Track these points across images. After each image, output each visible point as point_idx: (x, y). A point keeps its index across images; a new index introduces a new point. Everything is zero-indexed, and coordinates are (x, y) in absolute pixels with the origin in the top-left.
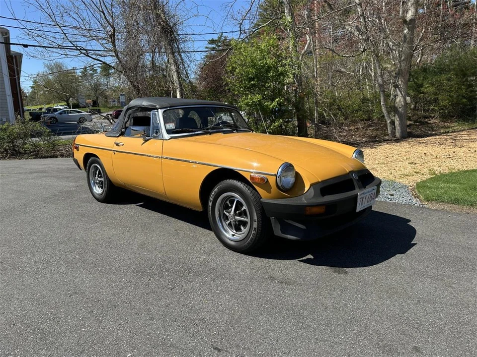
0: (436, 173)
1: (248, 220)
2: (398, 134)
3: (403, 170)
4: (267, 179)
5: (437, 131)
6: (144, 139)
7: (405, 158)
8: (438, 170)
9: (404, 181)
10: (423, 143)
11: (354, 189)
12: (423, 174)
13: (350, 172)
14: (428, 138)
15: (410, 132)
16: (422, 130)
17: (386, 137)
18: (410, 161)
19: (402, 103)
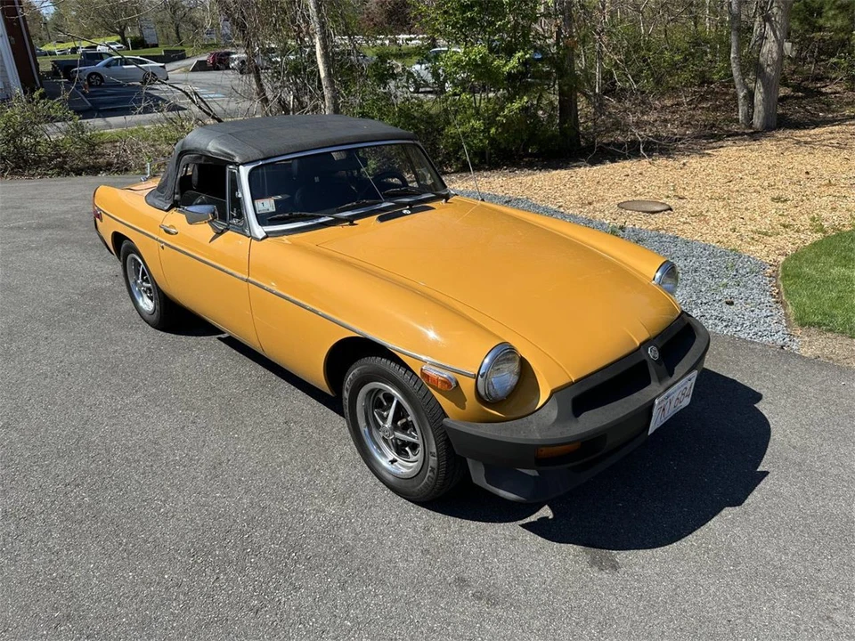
0: (826, 225)
1: (420, 442)
2: (757, 121)
3: (759, 218)
4: (457, 383)
5: (837, 111)
6: (214, 228)
7: (766, 184)
8: (831, 219)
9: (758, 251)
10: (806, 143)
11: (648, 382)
12: (798, 231)
13: (641, 344)
14: (817, 131)
15: (783, 114)
16: (807, 111)
17: (734, 128)
18: (776, 194)
19: (775, 55)
